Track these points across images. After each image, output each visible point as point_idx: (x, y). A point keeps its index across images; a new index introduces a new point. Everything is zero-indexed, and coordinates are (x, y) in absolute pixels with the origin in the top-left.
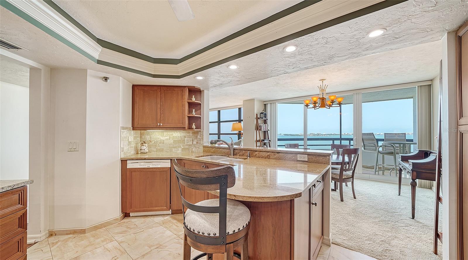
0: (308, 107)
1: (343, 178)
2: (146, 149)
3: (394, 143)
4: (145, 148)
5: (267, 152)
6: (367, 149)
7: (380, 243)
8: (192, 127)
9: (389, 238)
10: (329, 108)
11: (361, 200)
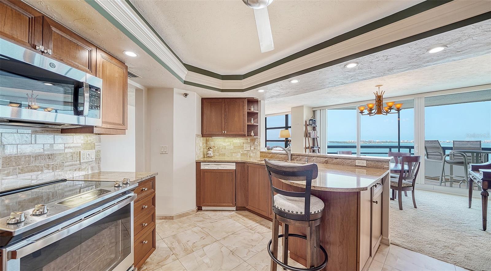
0: (363, 114)
1: (402, 186)
2: (211, 154)
3: (464, 152)
4: (211, 152)
5: (324, 157)
6: (431, 158)
7: (443, 248)
8: (251, 134)
9: (453, 245)
10: (386, 114)
11: (422, 210)
